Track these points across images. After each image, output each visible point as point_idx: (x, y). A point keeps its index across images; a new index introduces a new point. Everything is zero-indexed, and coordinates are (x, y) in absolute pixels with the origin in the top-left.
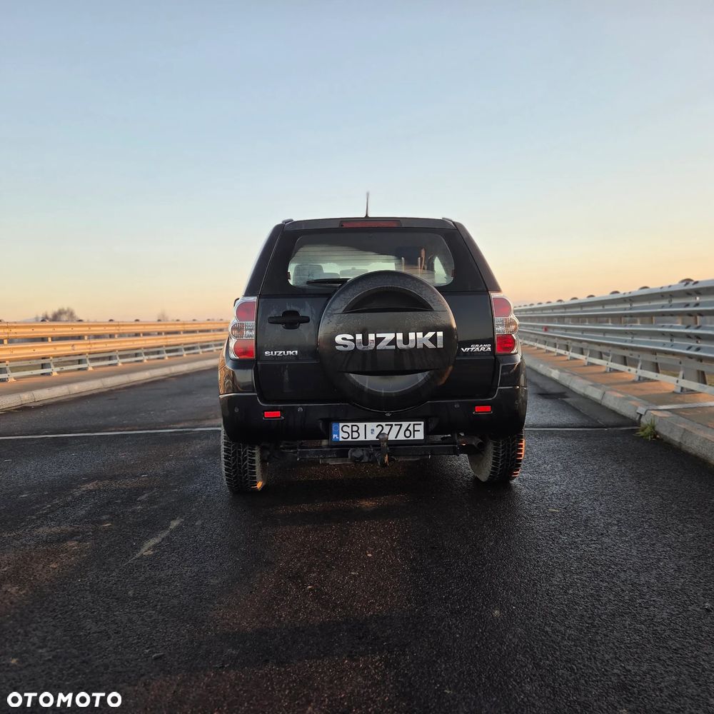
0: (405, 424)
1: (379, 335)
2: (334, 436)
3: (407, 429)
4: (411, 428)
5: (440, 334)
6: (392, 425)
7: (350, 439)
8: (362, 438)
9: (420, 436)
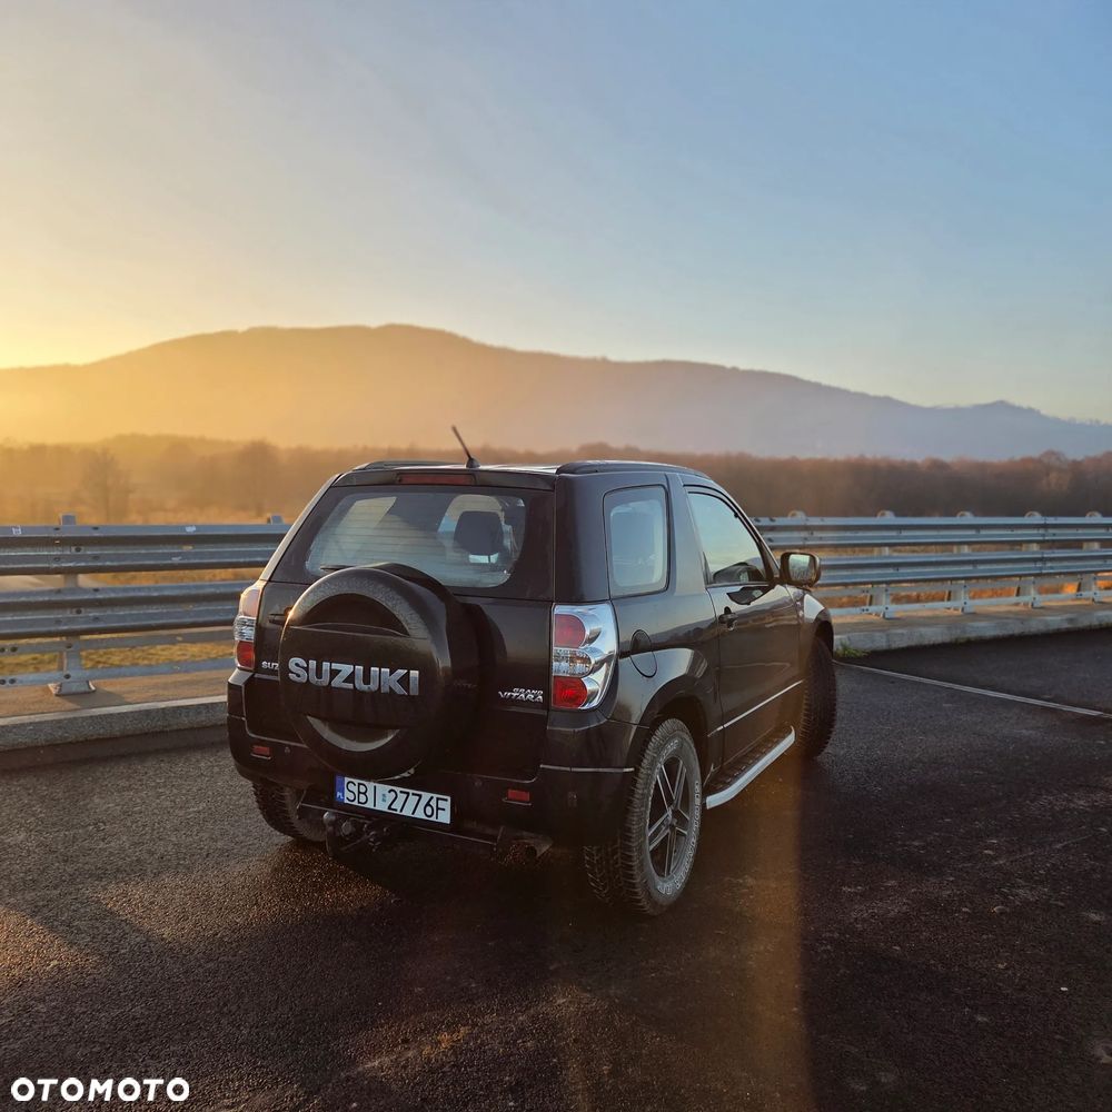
0: (426, 796)
1: (335, 666)
2: (339, 794)
3: (428, 804)
4: (433, 803)
5: (414, 674)
6: (408, 794)
7: (356, 803)
8: (370, 805)
9: (445, 817)
